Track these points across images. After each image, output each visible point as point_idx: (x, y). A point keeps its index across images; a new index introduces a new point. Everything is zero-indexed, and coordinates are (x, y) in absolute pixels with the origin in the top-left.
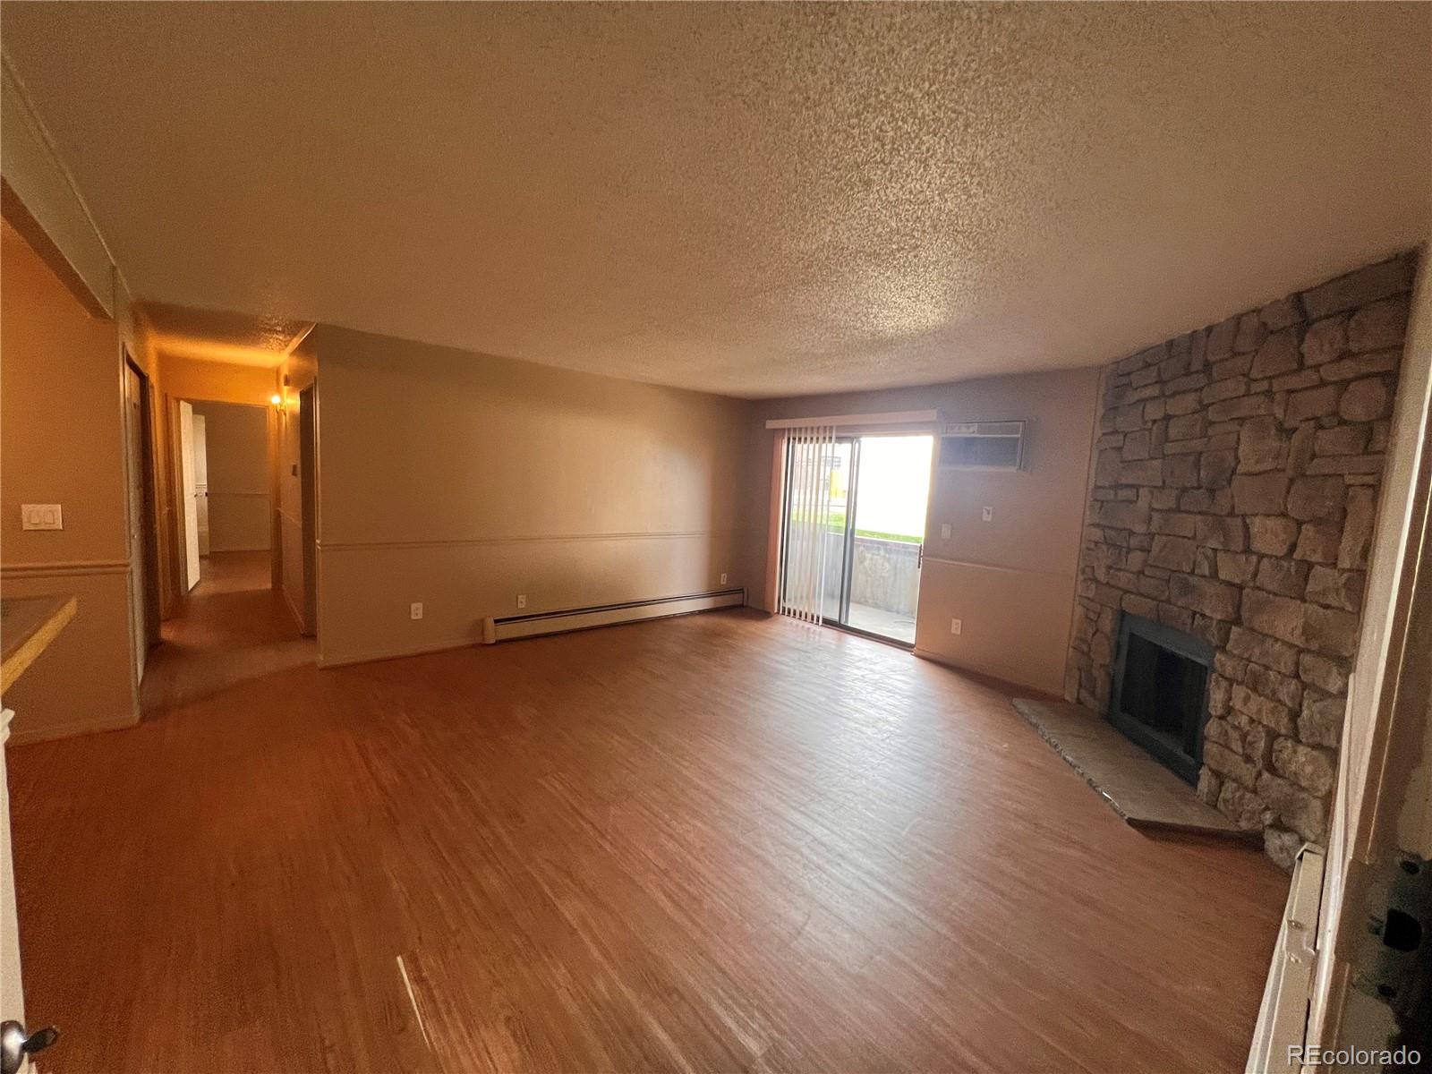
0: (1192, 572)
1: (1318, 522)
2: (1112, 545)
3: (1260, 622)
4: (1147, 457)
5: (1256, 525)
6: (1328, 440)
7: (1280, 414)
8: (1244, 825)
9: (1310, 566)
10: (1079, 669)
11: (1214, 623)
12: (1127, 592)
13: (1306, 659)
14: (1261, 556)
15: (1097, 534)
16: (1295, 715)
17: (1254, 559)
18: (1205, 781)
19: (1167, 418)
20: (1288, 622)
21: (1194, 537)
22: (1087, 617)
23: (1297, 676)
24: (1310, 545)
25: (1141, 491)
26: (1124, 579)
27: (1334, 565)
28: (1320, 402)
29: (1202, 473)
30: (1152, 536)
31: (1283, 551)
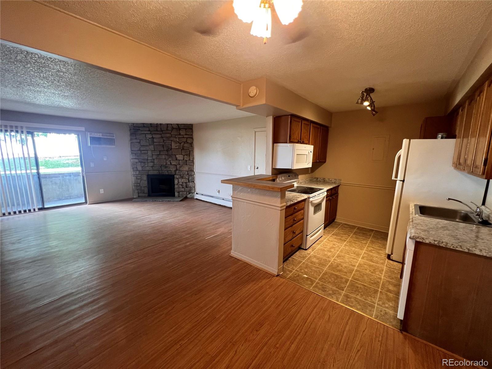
0: (166, 164)
1: (187, 155)
2: (141, 162)
3: (181, 169)
4: (149, 145)
5: (177, 156)
6: (186, 145)
7: (178, 140)
8: (184, 196)
9: (186, 161)
10: (137, 190)
11: (173, 171)
12: (149, 171)
13: (189, 172)
14: (179, 160)
15: (137, 161)
16: (188, 179)
17: (178, 161)
18: (176, 194)
19: (153, 138)
20: (186, 168)
21: (165, 159)
22: (137, 178)
23: (188, 174)
24: (186, 158)
25: (148, 151)
26: (148, 168)
27: (190, 160)
28: (185, 140)
29: (165, 148)
30: (154, 159)
31: (182, 159)
